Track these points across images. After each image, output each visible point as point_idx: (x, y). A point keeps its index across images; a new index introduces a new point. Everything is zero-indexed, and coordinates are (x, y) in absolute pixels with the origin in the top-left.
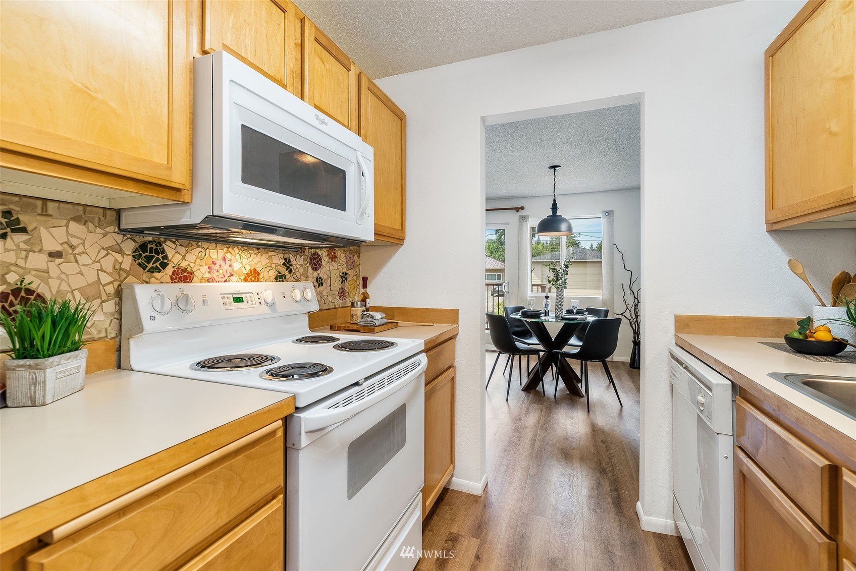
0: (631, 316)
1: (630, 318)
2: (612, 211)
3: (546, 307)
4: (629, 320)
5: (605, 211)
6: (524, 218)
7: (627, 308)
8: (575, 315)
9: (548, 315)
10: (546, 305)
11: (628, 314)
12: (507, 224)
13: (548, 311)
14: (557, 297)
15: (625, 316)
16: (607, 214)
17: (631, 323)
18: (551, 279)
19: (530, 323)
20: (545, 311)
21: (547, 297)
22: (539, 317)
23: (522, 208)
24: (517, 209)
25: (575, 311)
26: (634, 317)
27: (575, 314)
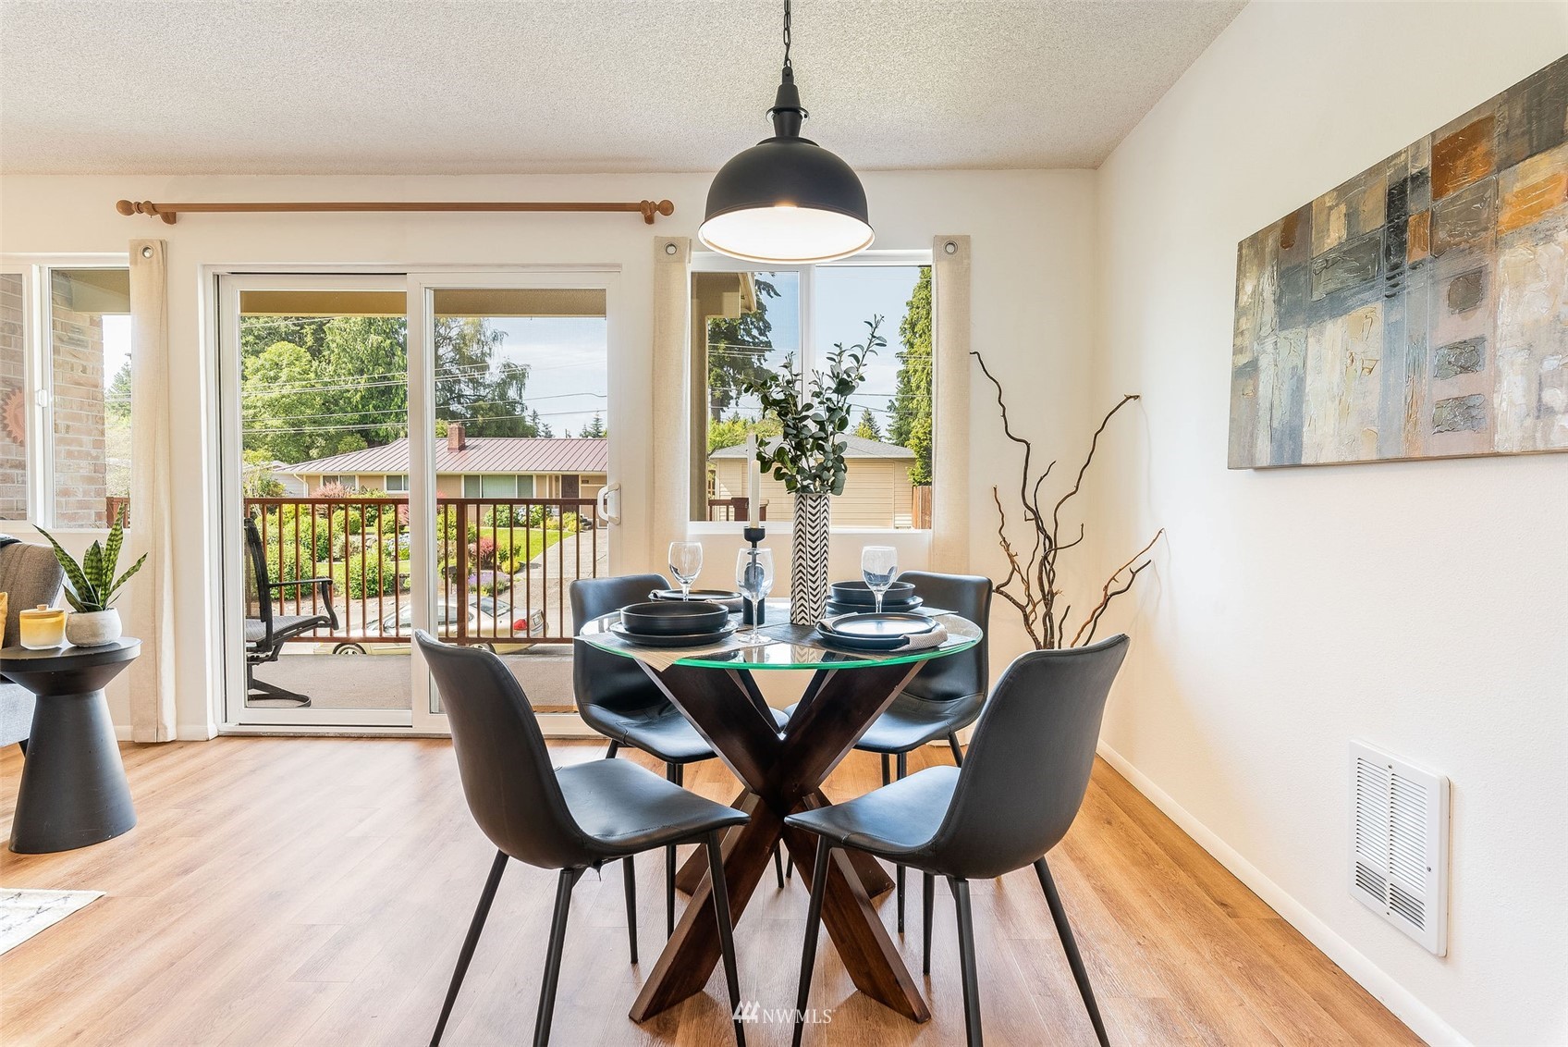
0: (1029, 596)
1: (1024, 601)
2: (967, 239)
3: (750, 585)
4: (1022, 608)
5: (943, 238)
6: (671, 250)
7: (1015, 568)
8: (879, 618)
9: (761, 621)
10: (752, 575)
11: (1016, 589)
12: (614, 267)
13: (761, 603)
14: (800, 534)
15: (1007, 596)
16: (950, 249)
17: (1026, 618)
18: (769, 452)
19: (671, 675)
20: (748, 603)
21: (754, 536)
22: (717, 640)
23: (666, 208)
24: (650, 212)
25: (879, 597)
26: (1037, 595)
27: (879, 606)
